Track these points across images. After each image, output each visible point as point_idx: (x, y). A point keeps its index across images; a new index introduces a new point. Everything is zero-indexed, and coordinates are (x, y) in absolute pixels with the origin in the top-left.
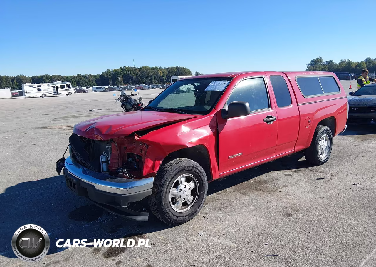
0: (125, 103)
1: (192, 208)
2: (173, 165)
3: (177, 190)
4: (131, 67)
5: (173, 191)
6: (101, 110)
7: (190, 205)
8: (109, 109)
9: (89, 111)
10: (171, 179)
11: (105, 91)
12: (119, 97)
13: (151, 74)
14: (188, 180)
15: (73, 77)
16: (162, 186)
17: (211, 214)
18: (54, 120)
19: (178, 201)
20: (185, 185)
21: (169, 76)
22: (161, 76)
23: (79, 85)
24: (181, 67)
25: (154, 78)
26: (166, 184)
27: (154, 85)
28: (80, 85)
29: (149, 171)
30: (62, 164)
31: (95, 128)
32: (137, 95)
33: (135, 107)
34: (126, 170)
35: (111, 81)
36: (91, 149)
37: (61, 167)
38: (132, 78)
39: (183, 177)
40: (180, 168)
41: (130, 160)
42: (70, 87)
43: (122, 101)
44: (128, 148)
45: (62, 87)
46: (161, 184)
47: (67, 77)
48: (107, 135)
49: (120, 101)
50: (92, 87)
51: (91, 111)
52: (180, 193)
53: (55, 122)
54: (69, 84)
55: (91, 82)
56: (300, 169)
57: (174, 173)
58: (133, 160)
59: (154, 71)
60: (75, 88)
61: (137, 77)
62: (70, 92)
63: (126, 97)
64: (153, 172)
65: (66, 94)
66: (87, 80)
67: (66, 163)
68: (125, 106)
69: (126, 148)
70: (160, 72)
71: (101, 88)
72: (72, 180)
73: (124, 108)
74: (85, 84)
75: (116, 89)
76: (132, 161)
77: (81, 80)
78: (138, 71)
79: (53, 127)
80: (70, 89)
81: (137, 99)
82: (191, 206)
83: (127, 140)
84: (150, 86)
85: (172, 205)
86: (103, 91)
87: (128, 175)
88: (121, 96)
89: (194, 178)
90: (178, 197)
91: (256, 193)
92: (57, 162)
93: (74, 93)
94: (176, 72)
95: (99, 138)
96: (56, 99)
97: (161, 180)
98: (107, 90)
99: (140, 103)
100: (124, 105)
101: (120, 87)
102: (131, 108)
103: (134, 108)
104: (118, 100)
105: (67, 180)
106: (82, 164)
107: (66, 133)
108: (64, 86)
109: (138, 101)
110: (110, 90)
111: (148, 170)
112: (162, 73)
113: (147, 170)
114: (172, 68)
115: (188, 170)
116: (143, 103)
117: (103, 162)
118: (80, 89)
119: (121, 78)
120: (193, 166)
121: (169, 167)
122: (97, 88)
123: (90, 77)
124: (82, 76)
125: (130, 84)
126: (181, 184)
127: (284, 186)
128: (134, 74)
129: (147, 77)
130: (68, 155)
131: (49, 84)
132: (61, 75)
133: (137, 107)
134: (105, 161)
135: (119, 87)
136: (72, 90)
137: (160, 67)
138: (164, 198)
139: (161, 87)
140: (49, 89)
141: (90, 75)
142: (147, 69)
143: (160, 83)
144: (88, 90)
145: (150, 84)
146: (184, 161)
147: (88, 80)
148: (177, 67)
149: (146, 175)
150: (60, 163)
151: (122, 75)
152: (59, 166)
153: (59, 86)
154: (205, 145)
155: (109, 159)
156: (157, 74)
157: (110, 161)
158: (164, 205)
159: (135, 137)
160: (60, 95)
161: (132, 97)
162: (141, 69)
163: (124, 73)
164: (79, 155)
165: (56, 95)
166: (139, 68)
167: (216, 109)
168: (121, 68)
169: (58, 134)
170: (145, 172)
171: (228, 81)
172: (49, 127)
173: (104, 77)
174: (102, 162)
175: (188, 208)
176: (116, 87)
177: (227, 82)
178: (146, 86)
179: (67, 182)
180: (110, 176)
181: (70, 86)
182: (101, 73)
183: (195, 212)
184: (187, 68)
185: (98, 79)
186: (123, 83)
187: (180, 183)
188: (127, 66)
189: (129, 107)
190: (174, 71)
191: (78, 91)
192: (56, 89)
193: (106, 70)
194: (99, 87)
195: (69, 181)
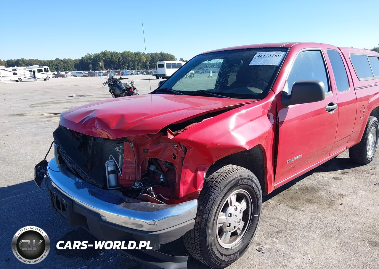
0: (114, 88)
1: (242, 239)
2: (222, 177)
3: (226, 216)
4: (112, 52)
5: (222, 217)
6: (83, 95)
7: (240, 235)
8: (92, 95)
9: (70, 96)
10: (221, 202)
11: (86, 76)
12: (107, 80)
13: (134, 59)
14: (239, 198)
15: (51, 62)
16: (208, 213)
17: (266, 244)
18: (30, 106)
19: (226, 232)
20: (236, 207)
21: (153, 62)
22: (144, 62)
23: (57, 70)
24: (165, 52)
25: (137, 64)
26: (213, 210)
27: (137, 71)
28: (59, 70)
29: (189, 189)
30: (43, 171)
31: (97, 118)
32: (127, 78)
33: (126, 92)
34: (151, 188)
35: (91, 66)
36: (90, 151)
37: (41, 176)
38: (113, 63)
39: (234, 195)
40: (233, 182)
41: (152, 168)
42: (48, 72)
43: (110, 85)
44: (150, 151)
45: (40, 71)
46: (207, 208)
47: (44, 62)
48: (118, 131)
49: (107, 85)
50: (71, 73)
51: (72, 96)
52: (230, 220)
53: (32, 109)
54: (47, 69)
55: (70, 67)
56: (346, 170)
57: (225, 192)
58: (157, 168)
59: (137, 56)
60: (52, 73)
61: (119, 62)
62: (48, 77)
63: (115, 80)
64: (194, 190)
65: (44, 79)
66: (65, 65)
67: (50, 168)
68: (114, 91)
69: (148, 150)
70: (143, 57)
71: (81, 73)
72: (59, 199)
73: (113, 93)
74: (64, 69)
75: (97, 74)
76: (156, 171)
77: (60, 65)
78: (120, 55)
79: (30, 115)
80: (48, 73)
81: (128, 82)
82: (242, 236)
83: (149, 138)
84: (134, 71)
85: (219, 239)
86: (84, 76)
87: (155, 196)
88: (108, 79)
89: (247, 195)
90: (226, 226)
91: (311, 207)
92: (36, 167)
93: (53, 78)
94: (160, 58)
95: (104, 134)
96: (33, 84)
97: (207, 204)
98: (87, 75)
99: (132, 87)
100: (113, 89)
101: (102, 72)
102: (121, 94)
103: (124, 93)
104: (105, 84)
105: (52, 198)
106: (75, 173)
107: (46, 121)
108: (41, 70)
109: (130, 85)
110: (91, 75)
111: (186, 187)
112: (145, 59)
113: (184, 187)
114: (156, 54)
115: (242, 184)
116: (135, 87)
117: (110, 172)
118: (58, 74)
119: (102, 63)
120: (249, 177)
121: (216, 182)
122: (77, 73)
123: (69, 61)
124: (60, 60)
125: (111, 69)
126: (231, 205)
127: (342, 196)
128: (116, 59)
129: (130, 62)
130: (51, 157)
131: (25, 67)
132: (39, 60)
133: (128, 93)
134: (112, 170)
135: (100, 72)
136: (50, 74)
137: (143, 52)
138: (210, 231)
139: (145, 73)
140: (25, 74)
141: (69, 59)
142: (130, 54)
143: (143, 69)
144: (67, 75)
145: (132, 69)
146: (237, 171)
147: (67, 64)
148: (161, 52)
149: (184, 196)
150: (41, 168)
151: (103, 60)
152: (39, 175)
153: (36, 70)
154: (263, 145)
155: (119, 166)
156: (140, 60)
157: (121, 170)
158: (210, 242)
159: (167, 135)
160: (38, 80)
161: (122, 81)
162: (123, 54)
163: (105, 58)
164: (70, 159)
165: (33, 80)
166: (121, 53)
167: (273, 91)
168: (102, 53)
169: (36, 122)
170: (183, 190)
171: (284, 53)
172: (25, 114)
173: (84, 62)
174: (108, 171)
175: (239, 240)
176: (97, 72)
177: (282, 54)
178: (129, 72)
179: (52, 201)
180: (124, 197)
181: (48, 70)
182: (80, 58)
183: (248, 244)
184: (172, 54)
185: (78, 64)
186: (104, 69)
187: (229, 204)
188: (108, 51)
189: (118, 92)
190: (158, 57)
191: (57, 76)
192: (32, 73)
193: (87, 54)
194: (79, 71)
195: (55, 199)
